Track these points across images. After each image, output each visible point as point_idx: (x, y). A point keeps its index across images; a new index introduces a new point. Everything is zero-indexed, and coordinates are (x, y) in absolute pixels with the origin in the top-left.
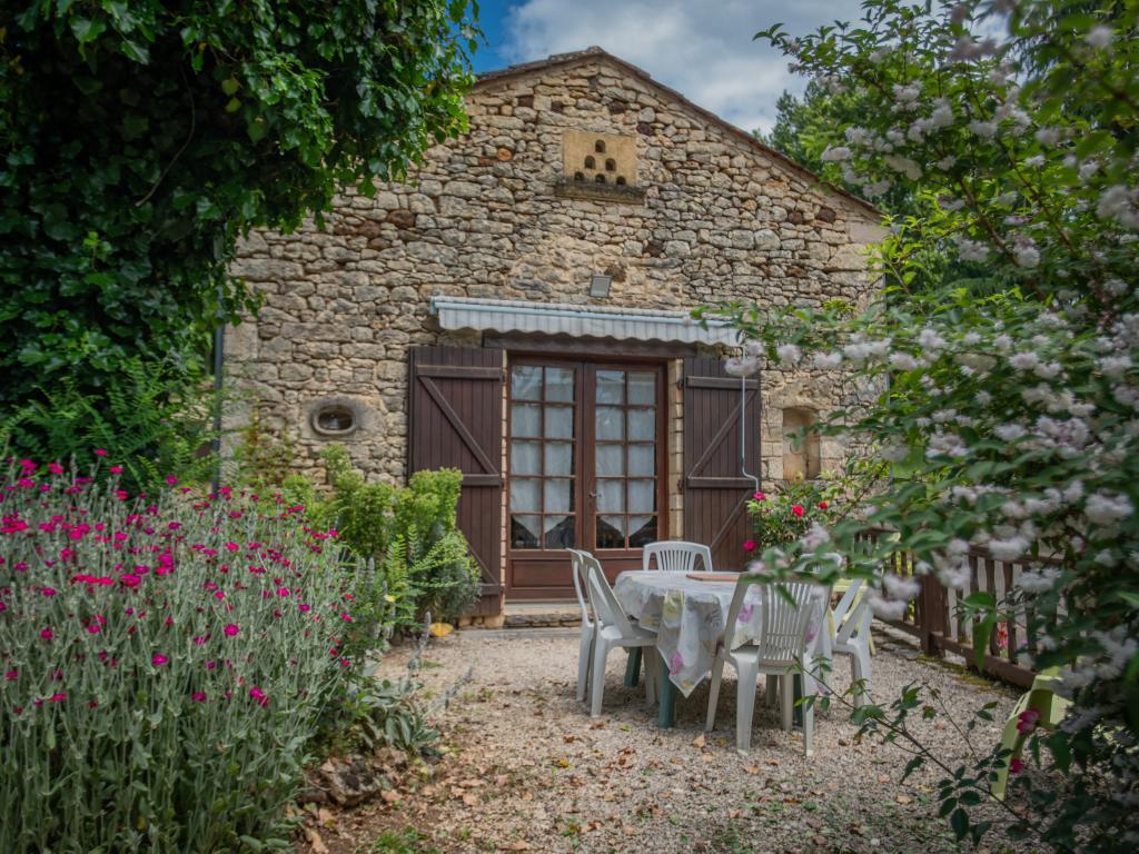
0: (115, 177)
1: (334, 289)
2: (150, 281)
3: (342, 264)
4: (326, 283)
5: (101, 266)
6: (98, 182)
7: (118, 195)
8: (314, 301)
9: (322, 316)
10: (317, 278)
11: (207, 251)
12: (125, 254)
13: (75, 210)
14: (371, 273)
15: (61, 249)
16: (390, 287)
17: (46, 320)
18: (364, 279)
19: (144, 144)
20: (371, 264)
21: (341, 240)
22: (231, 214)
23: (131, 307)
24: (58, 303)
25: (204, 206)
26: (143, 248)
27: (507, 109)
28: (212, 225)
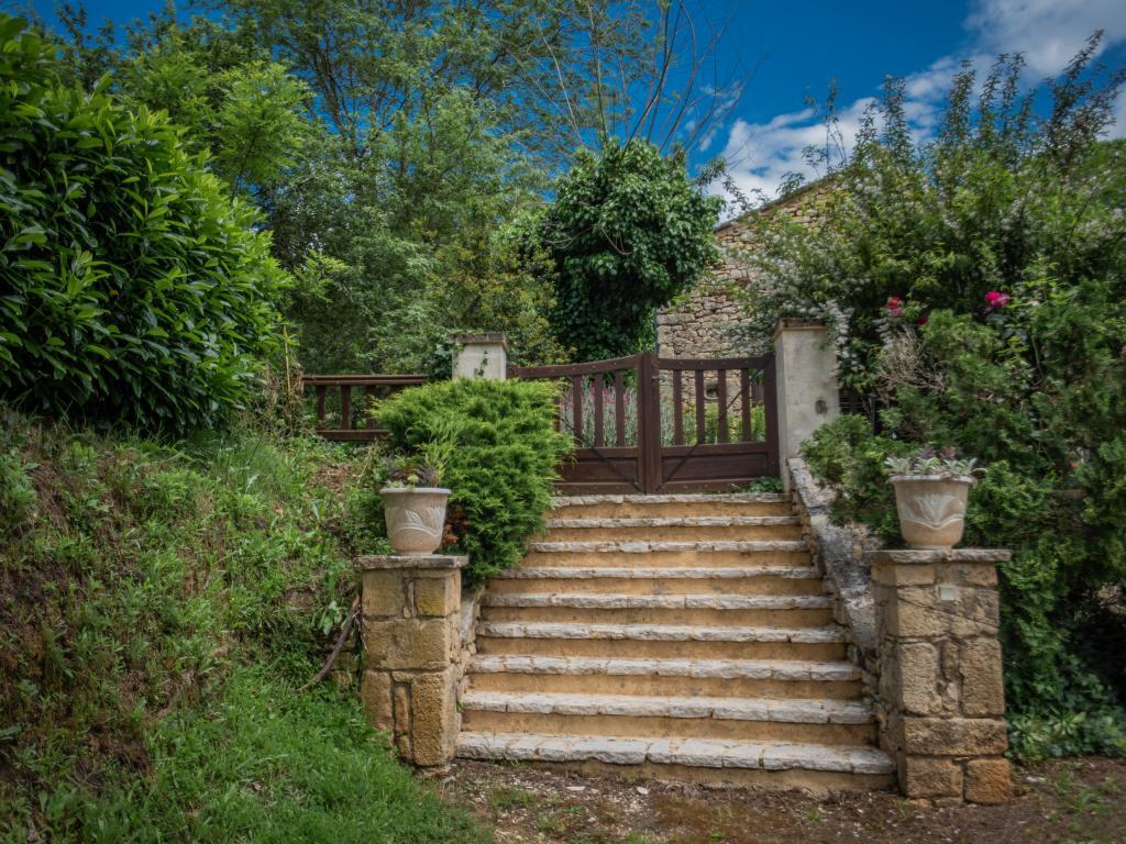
0: (609, 302)
1: (710, 324)
2: (621, 332)
3: (714, 311)
4: (706, 322)
5: (607, 329)
6: (605, 304)
7: (611, 307)
8: (701, 332)
9: (705, 339)
10: (701, 320)
11: (637, 320)
12: (614, 325)
13: (599, 313)
14: (729, 314)
15: (596, 326)
16: (739, 320)
17: (593, 348)
18: (725, 317)
19: (616, 291)
20: (729, 309)
21: (713, 299)
22: (643, 307)
23: (616, 341)
24: (596, 342)
25: (635, 308)
26: (618, 322)
27: (799, 213)
28: (638, 314)
